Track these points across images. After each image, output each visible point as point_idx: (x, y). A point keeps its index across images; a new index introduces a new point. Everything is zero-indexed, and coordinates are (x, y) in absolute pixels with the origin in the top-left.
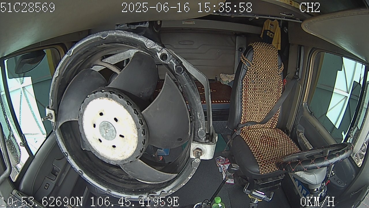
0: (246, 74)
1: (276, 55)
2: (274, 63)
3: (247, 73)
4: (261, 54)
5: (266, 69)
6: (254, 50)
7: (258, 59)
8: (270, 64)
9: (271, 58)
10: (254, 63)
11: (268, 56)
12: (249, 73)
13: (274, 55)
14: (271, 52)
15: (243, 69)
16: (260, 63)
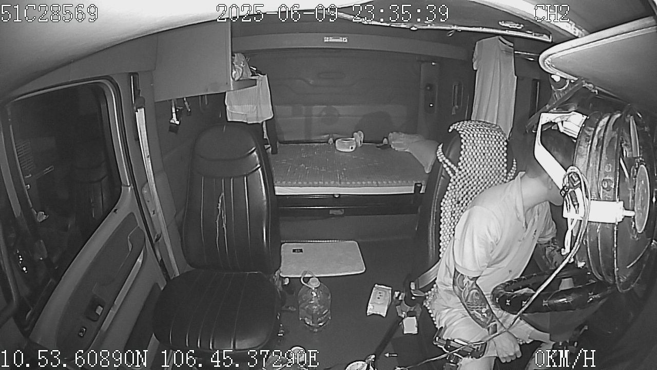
0: (448, 190)
1: (503, 146)
2: (499, 163)
3: (449, 188)
4: (474, 148)
5: (484, 177)
6: (463, 141)
7: (469, 159)
8: (491, 166)
9: (493, 154)
10: (461, 167)
11: (488, 151)
12: (453, 187)
13: (499, 149)
14: (493, 143)
15: (442, 178)
16: (473, 166)
